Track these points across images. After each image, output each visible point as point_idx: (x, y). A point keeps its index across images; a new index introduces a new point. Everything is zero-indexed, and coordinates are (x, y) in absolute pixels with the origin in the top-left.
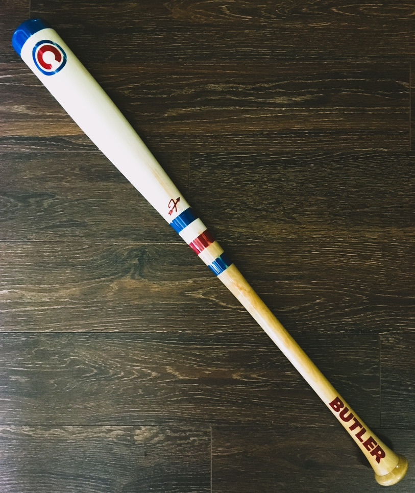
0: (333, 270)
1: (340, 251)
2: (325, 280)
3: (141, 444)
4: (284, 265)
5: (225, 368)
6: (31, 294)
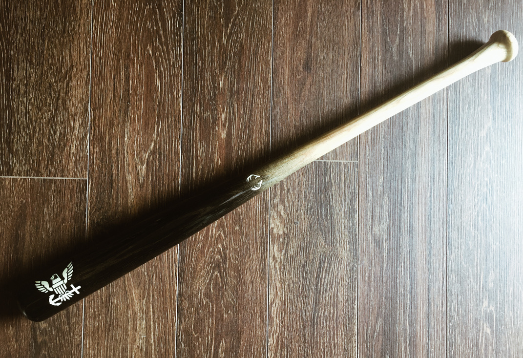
0: (120, 36)
1: (101, 28)
2: (130, 44)
3: (287, 228)
4: (114, 84)
5: (215, 145)
6: (137, 340)
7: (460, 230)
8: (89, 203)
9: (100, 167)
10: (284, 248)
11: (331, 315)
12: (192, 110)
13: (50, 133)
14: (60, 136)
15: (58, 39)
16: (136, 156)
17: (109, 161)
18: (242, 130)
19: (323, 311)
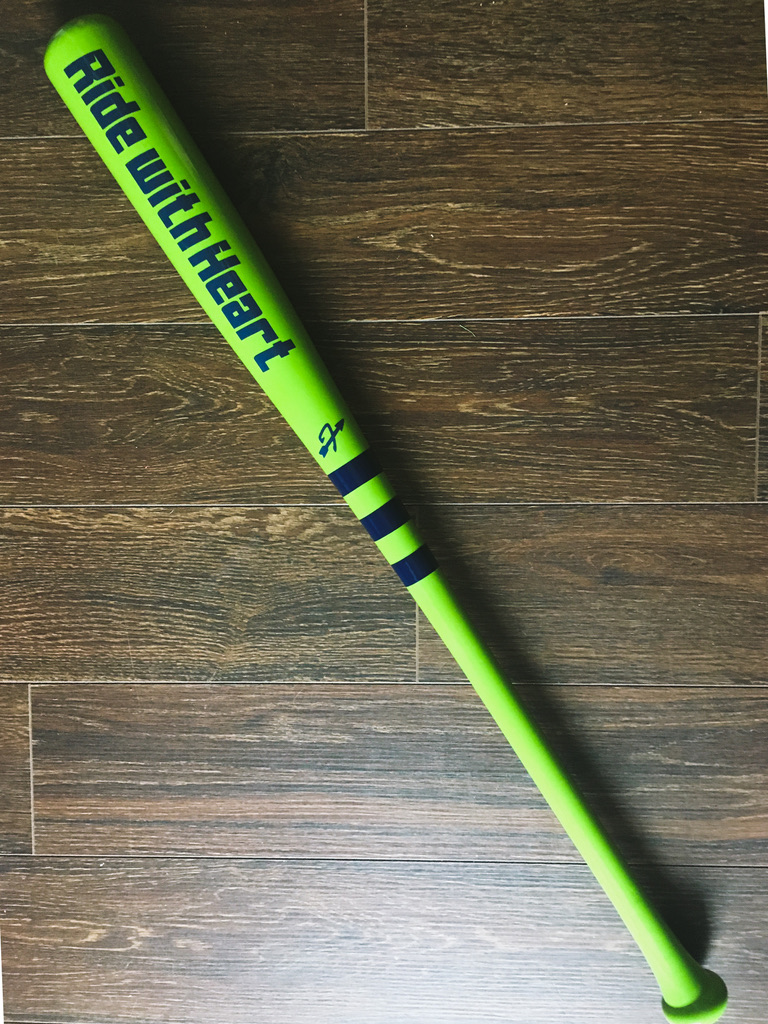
0: (670, 182)
1: (684, 141)
2: (651, 205)
3: (281, 541)
4: (564, 175)
5: (444, 392)
6: (49, 247)
7: (285, 885)
8: (316, 136)
9: (391, 153)
10: (240, 536)
11: (111, 632)
12: (515, 340)
13: (458, 45)
14: (453, 66)
15: (659, 51)
16: (416, 227)
17: (405, 172)
18: (476, 444)
19: (120, 616)
